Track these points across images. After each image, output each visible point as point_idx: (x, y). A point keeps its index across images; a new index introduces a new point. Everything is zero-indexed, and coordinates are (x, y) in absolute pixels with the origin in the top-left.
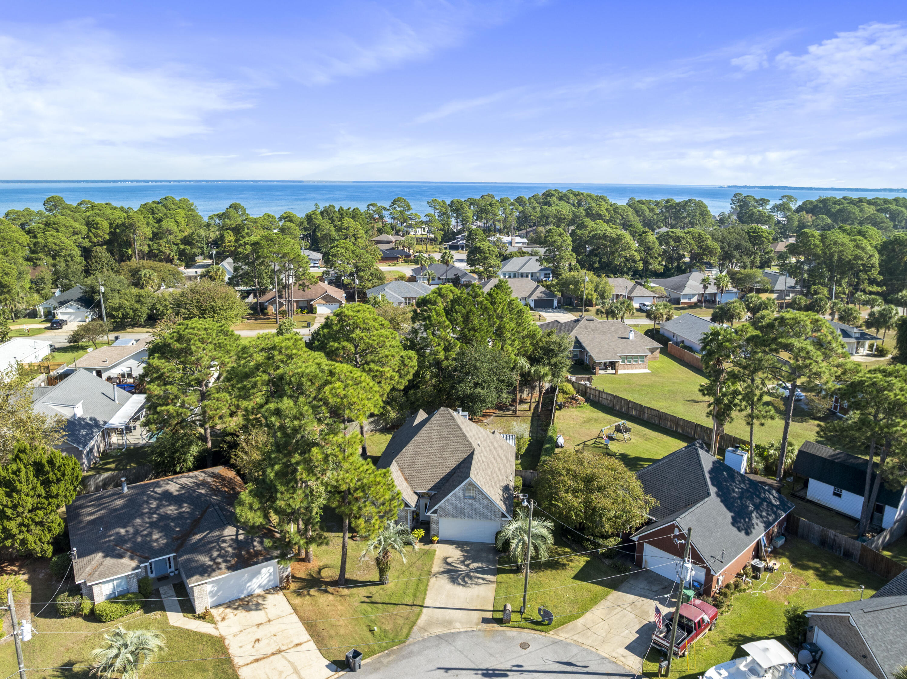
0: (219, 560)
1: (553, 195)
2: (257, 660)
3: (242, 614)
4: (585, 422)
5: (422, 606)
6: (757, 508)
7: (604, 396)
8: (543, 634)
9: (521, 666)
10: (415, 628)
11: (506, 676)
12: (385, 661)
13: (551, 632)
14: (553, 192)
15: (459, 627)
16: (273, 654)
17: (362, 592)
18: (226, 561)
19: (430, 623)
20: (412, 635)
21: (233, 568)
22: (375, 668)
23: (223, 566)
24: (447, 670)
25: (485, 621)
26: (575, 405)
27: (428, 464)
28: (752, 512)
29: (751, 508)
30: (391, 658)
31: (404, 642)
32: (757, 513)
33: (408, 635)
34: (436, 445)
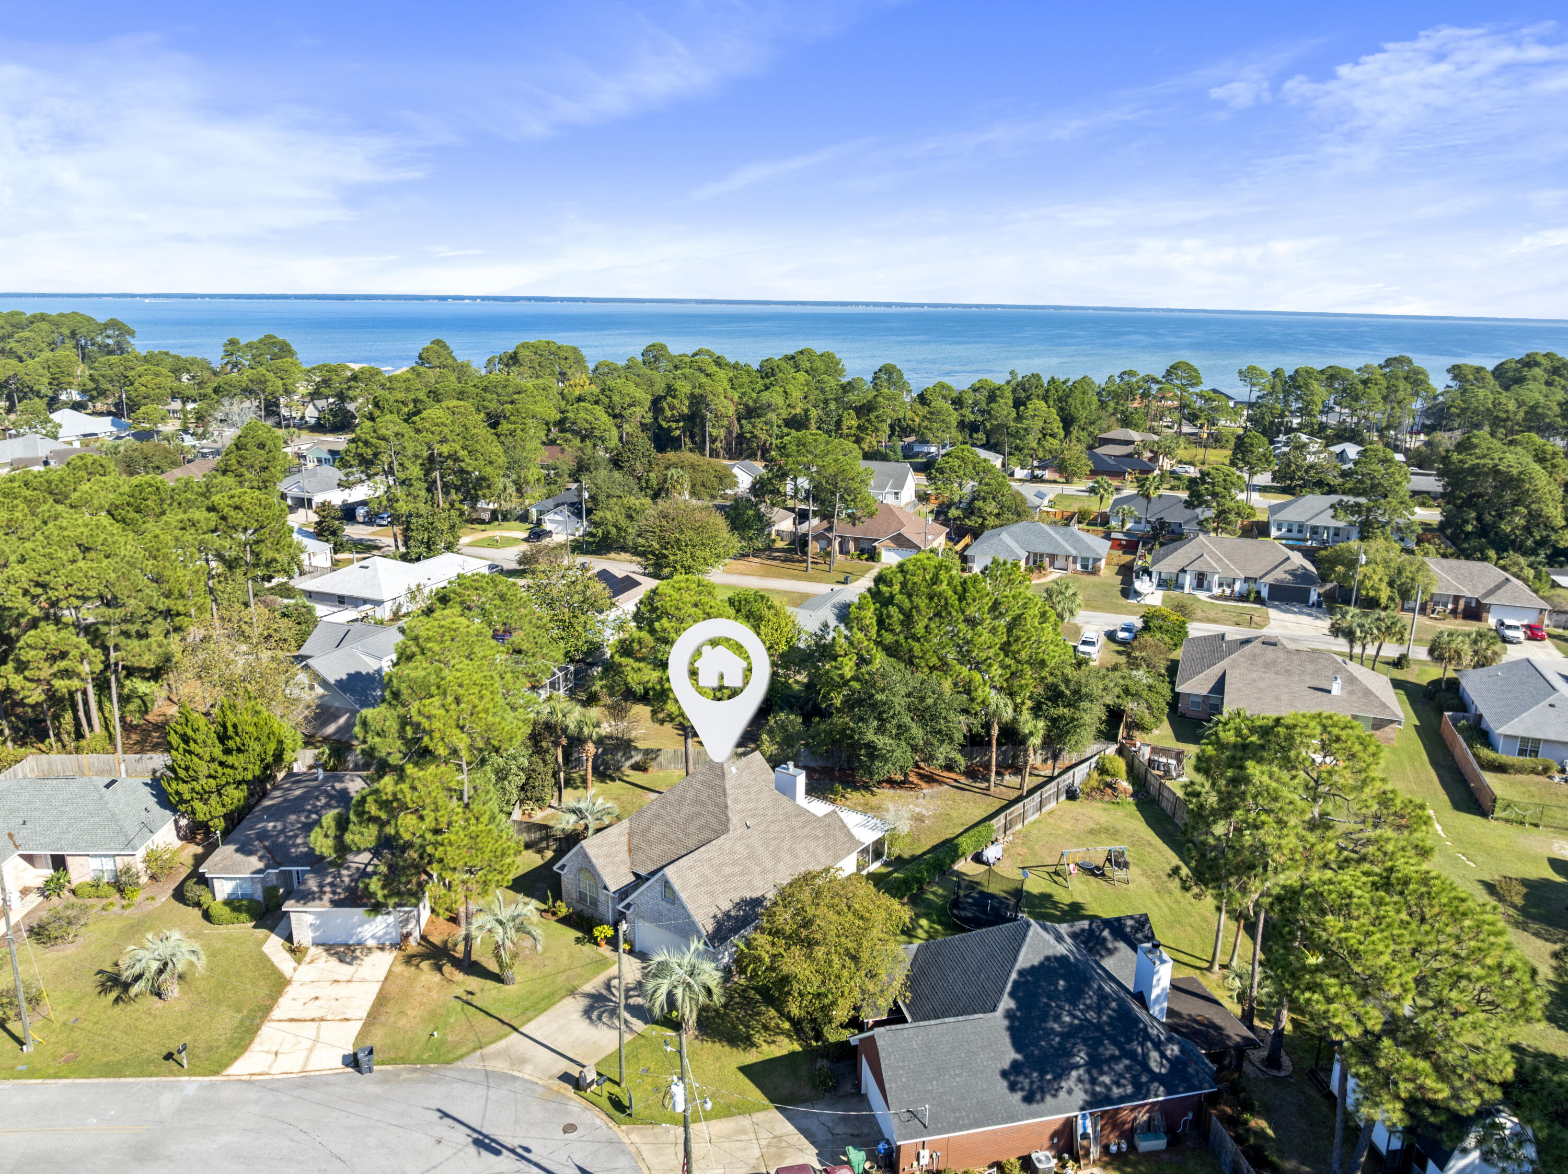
0: (328, 889)
1: (1537, 364)
2: (292, 1020)
3: (333, 961)
4: (1092, 832)
5: (516, 1030)
6: (1095, 1063)
7: (1165, 793)
8: (612, 1124)
9: (528, 1150)
10: (479, 1052)
11: (497, 1153)
12: (405, 1075)
13: (624, 1127)
14: (1538, 359)
15: (527, 1072)
16: (313, 1020)
17: (473, 982)
18: (334, 893)
19: (504, 1054)
20: (467, 1059)
21: (336, 904)
22: (385, 1079)
23: (327, 897)
24: (446, 1115)
25: (566, 1078)
26: (1106, 798)
27: (664, 835)
28: (1077, 1067)
29: (1081, 1058)
30: (415, 1075)
31: (448, 1063)
32: (1088, 1072)
33: (461, 1057)
34: (686, 810)
